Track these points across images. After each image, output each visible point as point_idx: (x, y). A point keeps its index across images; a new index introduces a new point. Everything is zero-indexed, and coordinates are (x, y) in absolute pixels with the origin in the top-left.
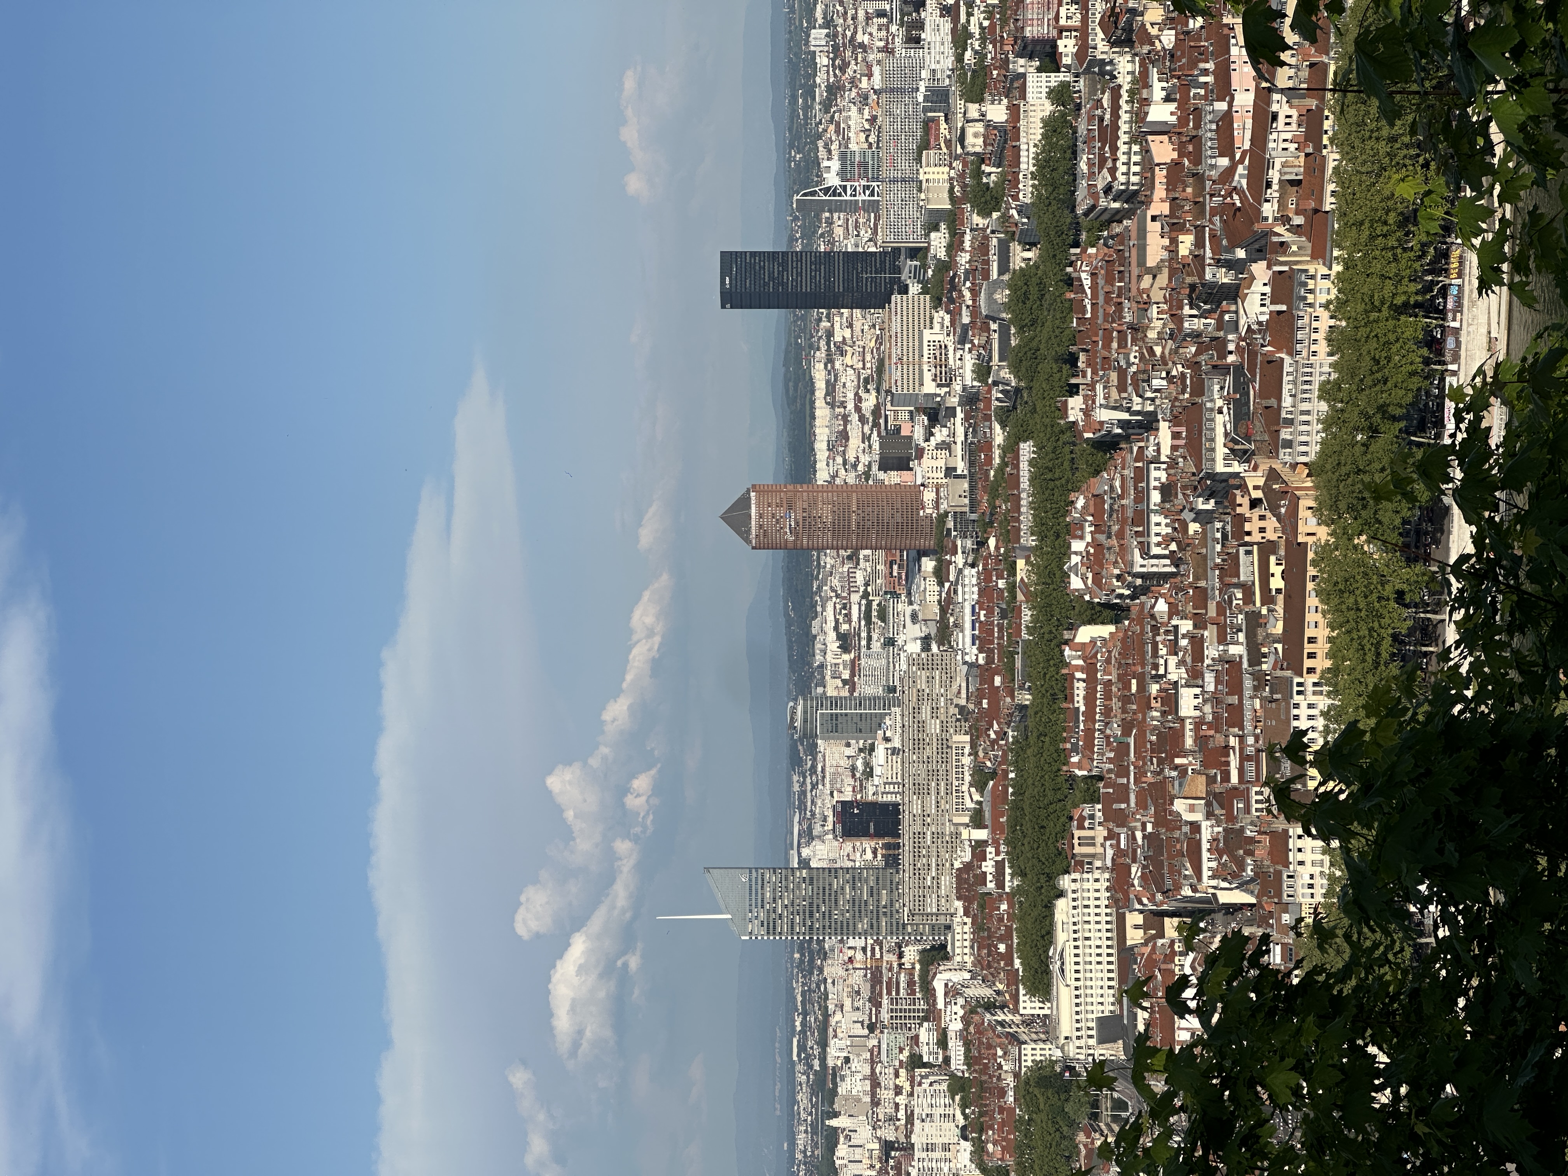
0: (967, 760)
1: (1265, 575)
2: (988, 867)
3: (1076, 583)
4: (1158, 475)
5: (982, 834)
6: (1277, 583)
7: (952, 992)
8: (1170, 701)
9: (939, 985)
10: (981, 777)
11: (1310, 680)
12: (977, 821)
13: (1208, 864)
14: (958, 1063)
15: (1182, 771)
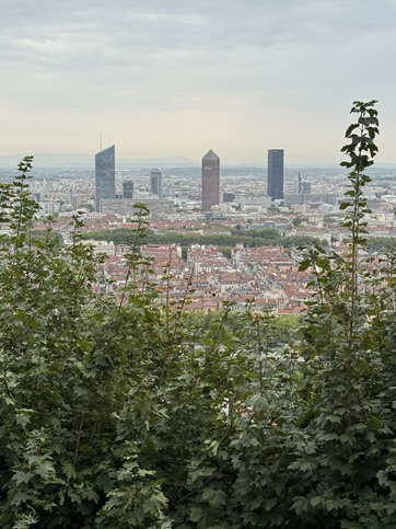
4: (221, 269)
12: (128, 220)
14: (61, 215)
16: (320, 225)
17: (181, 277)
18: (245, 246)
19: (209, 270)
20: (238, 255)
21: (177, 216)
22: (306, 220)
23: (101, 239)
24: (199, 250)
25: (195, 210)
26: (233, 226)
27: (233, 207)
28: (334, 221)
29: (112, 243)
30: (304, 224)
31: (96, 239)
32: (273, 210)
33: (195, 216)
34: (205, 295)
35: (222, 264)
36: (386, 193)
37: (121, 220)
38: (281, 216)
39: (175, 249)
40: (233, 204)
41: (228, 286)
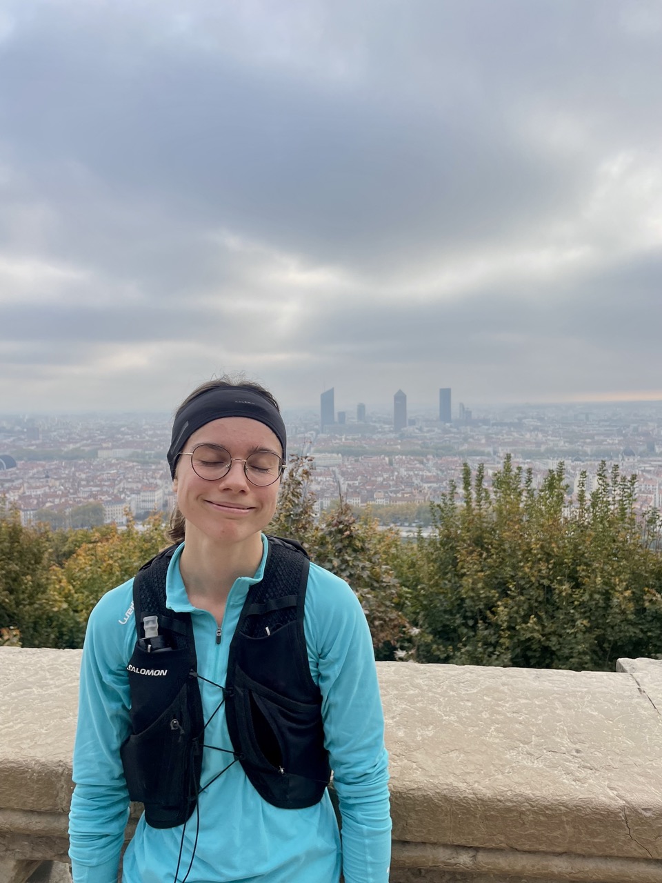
0: (356, 437)
1: (407, 493)
2: (337, 441)
3: (397, 457)
4: (421, 473)
5: (343, 440)
6: (406, 495)
7: (312, 434)
8: (380, 476)
9: (312, 432)
10: (354, 440)
11: (388, 502)
12: (346, 439)
13: (351, 483)
14: (298, 436)
15: (367, 477)
16: (483, 441)
17: (395, 478)
18: (434, 457)
19: (411, 473)
20: (430, 462)
21: (380, 436)
22: (472, 437)
23: (333, 452)
24: (401, 459)
25: (391, 431)
26: (420, 442)
27: (417, 429)
28: (492, 438)
29: (340, 455)
30: (471, 440)
31: (329, 452)
32: (446, 431)
33: (392, 436)
34: (413, 491)
35: (421, 470)
36: (525, 418)
37: (341, 439)
38: (453, 435)
39: (384, 459)
40: (417, 426)
41: (429, 485)
